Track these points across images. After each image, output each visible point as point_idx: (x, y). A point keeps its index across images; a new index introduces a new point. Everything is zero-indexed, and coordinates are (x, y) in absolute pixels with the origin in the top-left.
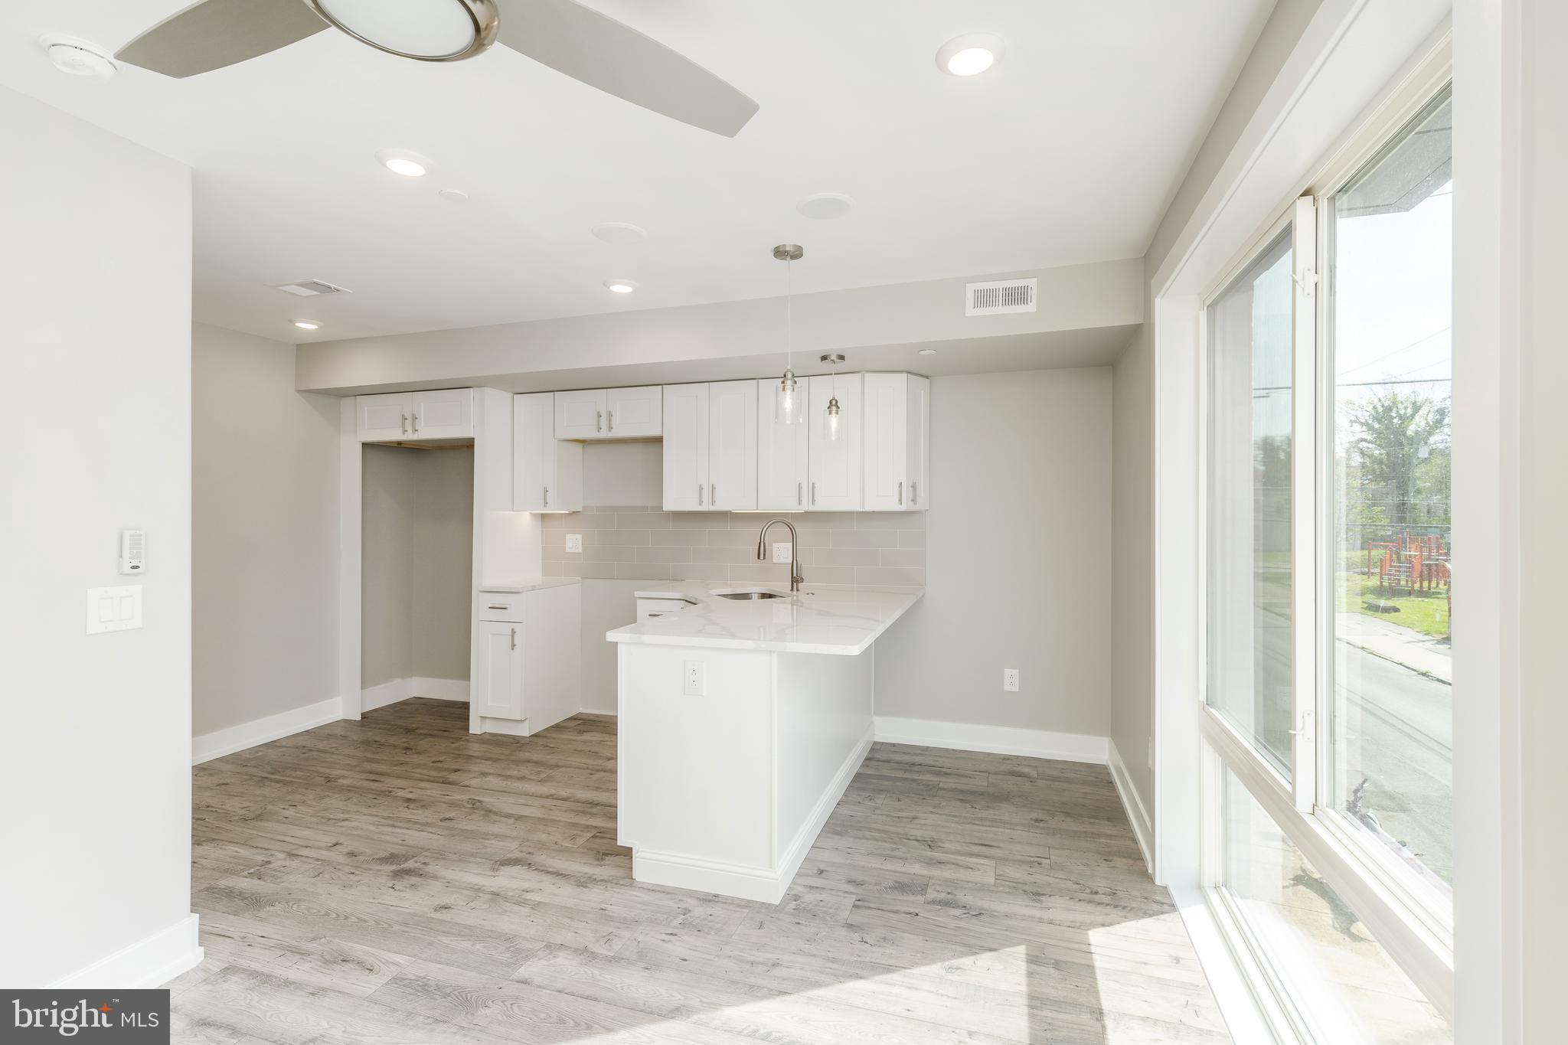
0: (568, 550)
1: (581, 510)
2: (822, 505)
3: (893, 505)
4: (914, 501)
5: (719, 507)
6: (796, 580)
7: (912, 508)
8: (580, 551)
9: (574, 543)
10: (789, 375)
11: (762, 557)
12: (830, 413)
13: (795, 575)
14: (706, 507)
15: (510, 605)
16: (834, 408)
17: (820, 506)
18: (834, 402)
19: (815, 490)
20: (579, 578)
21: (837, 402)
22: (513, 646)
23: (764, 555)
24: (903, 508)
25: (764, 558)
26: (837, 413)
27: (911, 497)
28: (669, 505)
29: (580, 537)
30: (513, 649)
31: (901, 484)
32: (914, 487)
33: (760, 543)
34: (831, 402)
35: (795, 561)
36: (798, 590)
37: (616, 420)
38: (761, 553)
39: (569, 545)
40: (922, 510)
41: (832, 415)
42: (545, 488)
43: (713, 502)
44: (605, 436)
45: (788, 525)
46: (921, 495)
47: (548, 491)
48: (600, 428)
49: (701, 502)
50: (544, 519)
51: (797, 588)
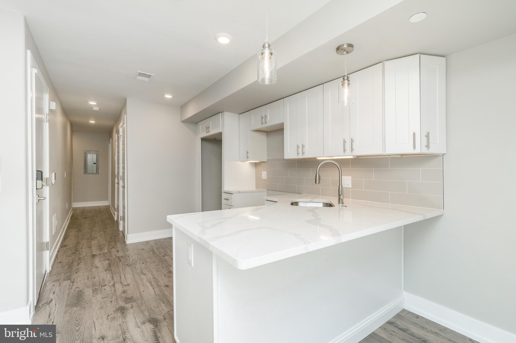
0: (263, 178)
1: (266, 161)
5: (307, 156)
7: (426, 151)
9: (264, 175)
11: (317, 182)
13: (340, 194)
14: (300, 156)
15: (230, 198)
16: (346, 81)
18: (346, 78)
19: (354, 143)
20: (266, 190)
21: (348, 78)
25: (319, 183)
27: (425, 143)
28: (287, 155)
29: (266, 172)
31: (415, 134)
32: (427, 136)
34: (343, 79)
35: (340, 186)
37: (268, 118)
38: (317, 180)
39: (263, 176)
40: (442, 155)
41: (345, 87)
42: (247, 151)
43: (303, 153)
44: (264, 126)
45: (336, 165)
46: (438, 143)
47: (248, 153)
48: (263, 123)
49: (298, 154)
50: (256, 165)
51: (342, 202)
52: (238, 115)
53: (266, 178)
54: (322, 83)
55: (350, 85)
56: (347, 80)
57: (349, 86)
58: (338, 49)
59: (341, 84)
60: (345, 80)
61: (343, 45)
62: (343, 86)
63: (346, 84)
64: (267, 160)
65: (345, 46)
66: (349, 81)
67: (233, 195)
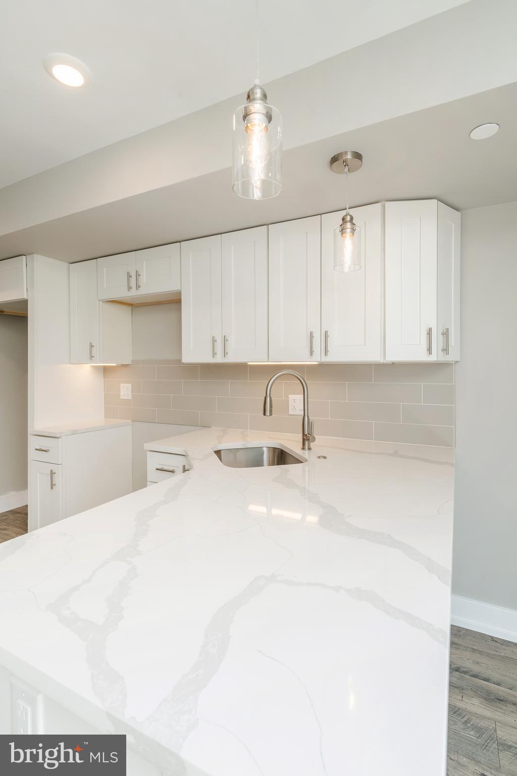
0: (122, 397)
1: (130, 363)
2: (337, 355)
3: (420, 355)
4: (446, 350)
5: (232, 359)
6: (307, 439)
7: (443, 358)
8: (131, 398)
9: (126, 391)
10: (258, 94)
11: (268, 413)
12: (343, 231)
13: (306, 433)
14: (219, 359)
15: (51, 447)
16: (349, 225)
17: (333, 358)
18: (348, 218)
19: (329, 339)
20: (131, 421)
21: (352, 218)
22: (52, 486)
23: (271, 411)
24: (433, 358)
25: (271, 414)
26: (353, 230)
27: (441, 347)
28: (189, 357)
29: (130, 386)
30: (52, 488)
31: (430, 330)
32: (446, 334)
33: (266, 398)
34: (343, 219)
35: (306, 417)
36: (309, 449)
37: (143, 279)
38: (266, 409)
39: (122, 393)
40: (453, 363)
41: (345, 237)
42: (91, 344)
43: (225, 354)
44: (134, 293)
45: (297, 377)
46: (453, 345)
47: (93, 346)
48: (131, 288)
49: (214, 354)
50: (106, 370)
51: (308, 447)
52: (66, 265)
53: (130, 398)
54: (264, 224)
55: (355, 232)
56: (350, 222)
57: (353, 235)
58: (334, 160)
59: (339, 229)
60: (346, 222)
61: (346, 153)
62: (342, 234)
63: (349, 230)
64: (132, 361)
65: (349, 156)
66: (355, 224)
67: (60, 439)
